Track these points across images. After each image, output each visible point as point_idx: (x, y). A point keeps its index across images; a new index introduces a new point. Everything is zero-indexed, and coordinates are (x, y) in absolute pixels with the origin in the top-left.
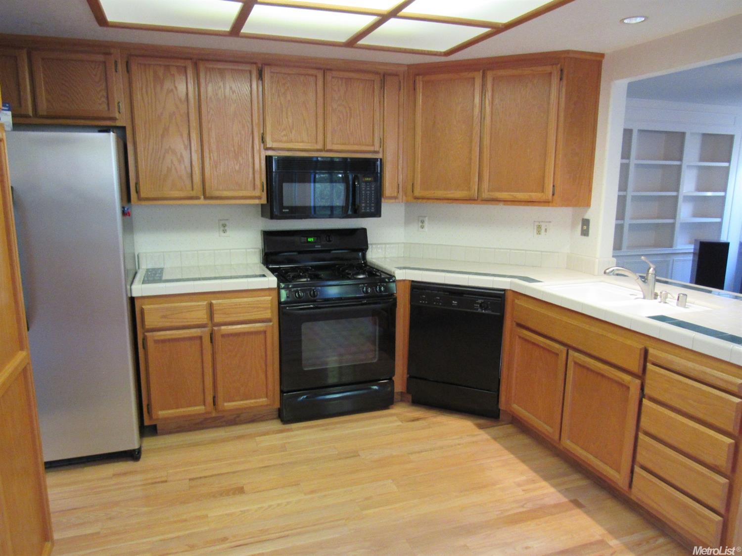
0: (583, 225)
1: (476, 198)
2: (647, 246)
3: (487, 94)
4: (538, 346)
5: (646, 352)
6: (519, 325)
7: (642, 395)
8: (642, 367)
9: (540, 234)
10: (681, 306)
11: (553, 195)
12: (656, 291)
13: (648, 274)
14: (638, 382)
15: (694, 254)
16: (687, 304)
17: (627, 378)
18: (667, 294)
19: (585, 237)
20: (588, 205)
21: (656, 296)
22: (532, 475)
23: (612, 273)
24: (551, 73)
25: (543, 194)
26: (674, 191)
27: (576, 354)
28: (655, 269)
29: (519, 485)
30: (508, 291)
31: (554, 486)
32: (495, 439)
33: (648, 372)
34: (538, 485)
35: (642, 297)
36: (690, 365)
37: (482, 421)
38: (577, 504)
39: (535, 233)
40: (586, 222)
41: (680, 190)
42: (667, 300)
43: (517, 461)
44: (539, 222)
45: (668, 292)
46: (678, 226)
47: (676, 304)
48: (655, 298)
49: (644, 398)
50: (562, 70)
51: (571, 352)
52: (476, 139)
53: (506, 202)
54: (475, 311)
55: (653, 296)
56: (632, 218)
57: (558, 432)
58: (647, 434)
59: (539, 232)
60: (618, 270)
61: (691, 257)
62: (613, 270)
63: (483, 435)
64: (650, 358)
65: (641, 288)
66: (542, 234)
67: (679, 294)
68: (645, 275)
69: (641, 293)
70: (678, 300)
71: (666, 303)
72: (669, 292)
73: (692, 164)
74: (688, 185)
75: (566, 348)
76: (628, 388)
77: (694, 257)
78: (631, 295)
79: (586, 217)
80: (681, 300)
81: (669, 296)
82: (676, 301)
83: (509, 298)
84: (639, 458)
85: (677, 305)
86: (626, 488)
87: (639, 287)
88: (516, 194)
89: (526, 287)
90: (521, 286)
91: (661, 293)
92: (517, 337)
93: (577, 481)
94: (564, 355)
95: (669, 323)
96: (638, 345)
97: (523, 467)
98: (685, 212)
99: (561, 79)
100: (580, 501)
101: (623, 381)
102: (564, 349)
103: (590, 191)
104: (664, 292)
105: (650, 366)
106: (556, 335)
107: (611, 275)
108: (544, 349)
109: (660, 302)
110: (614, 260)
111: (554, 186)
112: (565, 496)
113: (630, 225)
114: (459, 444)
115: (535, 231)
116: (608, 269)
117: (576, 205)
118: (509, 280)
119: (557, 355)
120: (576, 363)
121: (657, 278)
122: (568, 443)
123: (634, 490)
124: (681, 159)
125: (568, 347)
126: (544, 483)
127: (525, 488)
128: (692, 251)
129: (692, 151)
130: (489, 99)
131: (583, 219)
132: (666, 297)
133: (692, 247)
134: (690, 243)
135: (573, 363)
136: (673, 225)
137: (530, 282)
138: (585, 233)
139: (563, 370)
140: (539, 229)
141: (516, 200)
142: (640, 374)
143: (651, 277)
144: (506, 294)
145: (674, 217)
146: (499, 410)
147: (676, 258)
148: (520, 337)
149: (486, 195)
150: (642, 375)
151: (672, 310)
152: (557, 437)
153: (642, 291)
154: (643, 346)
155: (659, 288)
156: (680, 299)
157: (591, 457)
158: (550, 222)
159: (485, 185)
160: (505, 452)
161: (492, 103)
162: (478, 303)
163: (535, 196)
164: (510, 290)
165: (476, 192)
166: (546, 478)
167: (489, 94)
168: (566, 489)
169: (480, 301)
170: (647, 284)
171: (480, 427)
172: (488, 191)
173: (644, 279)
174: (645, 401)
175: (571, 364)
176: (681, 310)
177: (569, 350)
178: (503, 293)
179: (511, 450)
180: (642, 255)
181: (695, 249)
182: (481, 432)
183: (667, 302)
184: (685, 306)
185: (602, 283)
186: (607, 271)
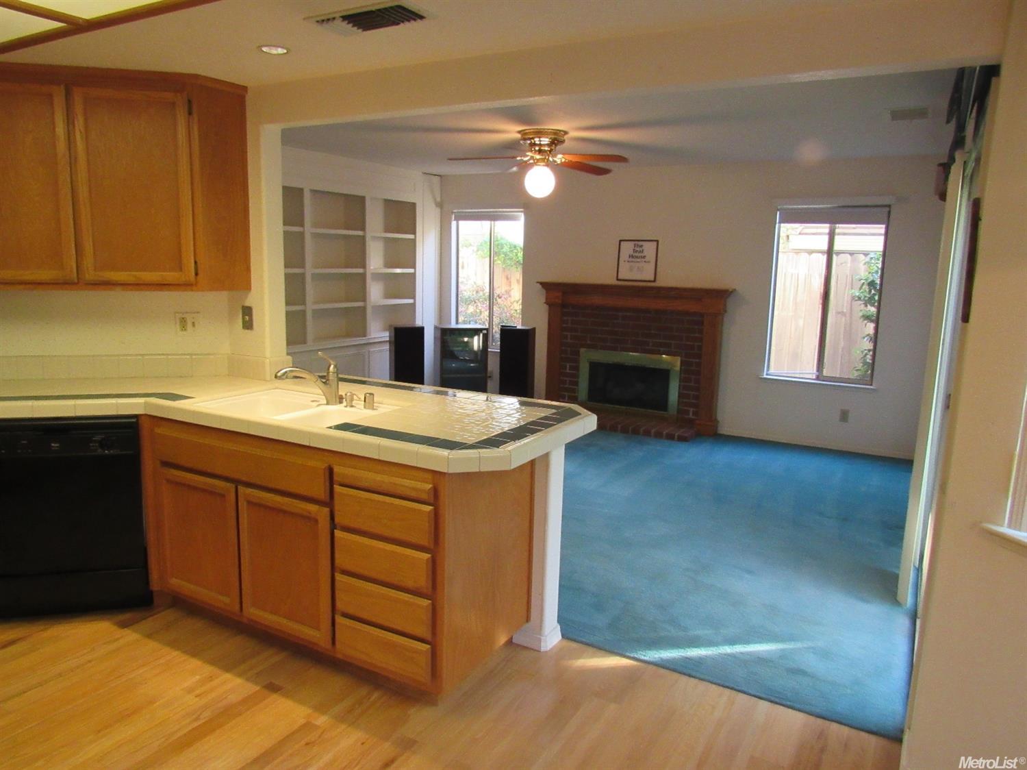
0: (244, 314)
1: (76, 281)
2: (335, 337)
3: (76, 122)
4: (195, 488)
5: (331, 471)
6: (166, 464)
7: (333, 526)
8: (328, 491)
9: (185, 330)
10: (369, 409)
11: (197, 274)
12: (340, 393)
13: (328, 373)
14: (326, 510)
15: (390, 342)
16: (375, 404)
17: (313, 508)
18: (352, 395)
19: (249, 331)
20: (248, 287)
21: (341, 400)
22: (208, 669)
23: (284, 377)
24: (173, 104)
25: (181, 273)
26: (360, 268)
27: (249, 491)
28: (335, 366)
29: (190, 691)
30: (143, 418)
31: (240, 675)
32: (149, 636)
33: (336, 497)
34: (216, 682)
35: (325, 402)
36: (379, 477)
37: (127, 616)
38: (273, 688)
39: (178, 330)
40: (247, 311)
41: (367, 266)
42: (354, 403)
43: (184, 657)
44: (183, 314)
45: (354, 392)
46: (369, 311)
47: (363, 407)
48: (341, 402)
49: (336, 529)
50: (189, 101)
51: (241, 489)
52: (65, 191)
53: (125, 285)
54: (94, 454)
55: (338, 400)
56: (315, 303)
57: (238, 600)
58: (346, 572)
59: (184, 328)
60: (292, 371)
61: (387, 347)
62: (286, 372)
63: (130, 636)
64: (336, 478)
65: (323, 391)
66: (188, 329)
67: (365, 395)
68: (325, 374)
69: (324, 397)
70: (365, 401)
71: (352, 406)
72: (356, 393)
73: (378, 235)
74: (375, 261)
75: (234, 486)
76: (316, 521)
77: (390, 346)
78: (313, 401)
79: (247, 304)
80: (369, 401)
81: (355, 397)
82: (363, 403)
83: (145, 426)
84: (339, 604)
85: (365, 407)
86: (328, 646)
87: (320, 391)
88: (140, 273)
89: (169, 408)
90: (162, 407)
91: (346, 395)
92: (164, 481)
93: (270, 657)
94: (233, 495)
95: (353, 432)
96: (320, 464)
97: (195, 663)
98: (375, 293)
99: (190, 113)
100: (277, 683)
101: (310, 513)
102: (231, 486)
103: (248, 269)
104: (348, 394)
105: (337, 488)
106: (218, 471)
107: (283, 379)
108: (204, 491)
109: (346, 407)
110: (290, 358)
111: (196, 262)
112: (257, 684)
113: (315, 311)
114: (90, 661)
115: (178, 326)
116: (279, 372)
117: (231, 288)
118: (141, 400)
119: (223, 496)
120: (249, 503)
121: (341, 376)
122: (253, 612)
123: (338, 645)
124: (363, 229)
125: (237, 482)
126: (228, 676)
127: (198, 692)
128: (388, 339)
129: (375, 219)
130: (80, 130)
131: (243, 307)
132: (352, 400)
133: (387, 334)
134: (385, 330)
135: (245, 503)
136: (364, 309)
137: (174, 400)
138: (248, 325)
139: (234, 514)
140: (183, 323)
141: (141, 282)
142: (328, 499)
143: (332, 377)
144: (140, 422)
145: (364, 299)
146: (152, 592)
147: (373, 349)
148: (168, 481)
149: (90, 275)
150: (329, 502)
151: (358, 414)
152: (237, 607)
153: (324, 395)
154: (326, 465)
155: (344, 389)
156: (367, 400)
157: (284, 621)
158: (198, 313)
159: (89, 262)
160: (166, 649)
161: (87, 139)
162: (95, 441)
163: (171, 276)
164: (146, 415)
165: (75, 270)
166: (227, 669)
167: (80, 123)
168: (257, 674)
169: (98, 438)
170: (328, 386)
171: (123, 625)
172: (95, 270)
173: (324, 379)
174: (338, 533)
175: (243, 505)
176: (369, 412)
177: (239, 487)
178: (134, 420)
179: (174, 644)
180: (319, 350)
181: (390, 337)
182: (127, 631)
183: (353, 404)
184: (373, 409)
185: (277, 390)
186: (279, 374)
